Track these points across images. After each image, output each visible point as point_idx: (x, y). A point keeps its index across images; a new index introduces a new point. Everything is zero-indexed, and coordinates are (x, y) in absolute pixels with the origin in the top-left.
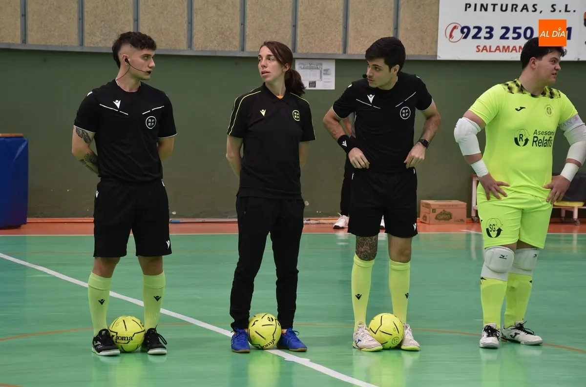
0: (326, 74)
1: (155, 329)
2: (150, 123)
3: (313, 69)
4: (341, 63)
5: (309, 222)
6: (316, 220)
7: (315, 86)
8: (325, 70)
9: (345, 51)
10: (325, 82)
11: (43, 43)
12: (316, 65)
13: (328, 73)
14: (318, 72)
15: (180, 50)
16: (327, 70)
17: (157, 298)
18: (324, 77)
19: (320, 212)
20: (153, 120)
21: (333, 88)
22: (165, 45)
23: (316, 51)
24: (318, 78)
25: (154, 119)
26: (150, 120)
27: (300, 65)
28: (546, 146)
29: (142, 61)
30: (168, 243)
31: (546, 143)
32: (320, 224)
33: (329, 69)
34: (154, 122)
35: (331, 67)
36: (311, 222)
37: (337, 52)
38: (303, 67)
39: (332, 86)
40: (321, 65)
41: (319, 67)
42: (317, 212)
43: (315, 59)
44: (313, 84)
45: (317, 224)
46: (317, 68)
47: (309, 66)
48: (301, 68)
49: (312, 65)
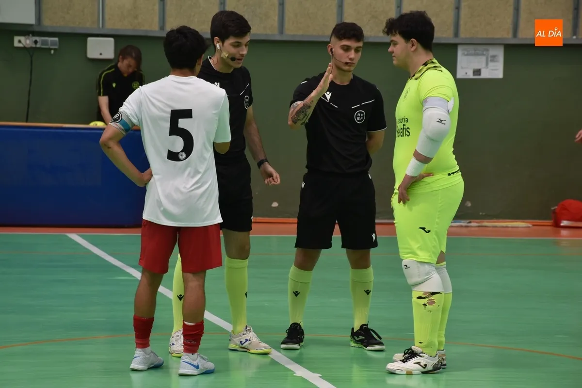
0: (492, 61)
1: (367, 325)
2: (359, 117)
3: (478, 55)
4: (512, 50)
5: (469, 224)
6: (477, 222)
7: (479, 73)
8: (491, 57)
9: (515, 35)
10: (492, 70)
12: (482, 51)
13: (496, 60)
14: (484, 59)
16: (494, 57)
17: (368, 292)
18: (491, 64)
20: (362, 115)
21: (501, 76)
22: (311, 31)
23: (482, 35)
24: (484, 65)
25: (363, 113)
26: (359, 115)
27: (464, 52)
29: (341, 52)
30: (374, 236)
31: (402, 132)
32: (482, 226)
33: (496, 56)
34: (363, 117)
35: (500, 53)
36: (473, 224)
38: (466, 53)
39: (500, 75)
40: (487, 50)
41: (485, 53)
42: (481, 213)
43: (480, 44)
44: (477, 72)
45: (479, 226)
46: (483, 55)
47: (473, 52)
48: (464, 55)
49: (477, 52)
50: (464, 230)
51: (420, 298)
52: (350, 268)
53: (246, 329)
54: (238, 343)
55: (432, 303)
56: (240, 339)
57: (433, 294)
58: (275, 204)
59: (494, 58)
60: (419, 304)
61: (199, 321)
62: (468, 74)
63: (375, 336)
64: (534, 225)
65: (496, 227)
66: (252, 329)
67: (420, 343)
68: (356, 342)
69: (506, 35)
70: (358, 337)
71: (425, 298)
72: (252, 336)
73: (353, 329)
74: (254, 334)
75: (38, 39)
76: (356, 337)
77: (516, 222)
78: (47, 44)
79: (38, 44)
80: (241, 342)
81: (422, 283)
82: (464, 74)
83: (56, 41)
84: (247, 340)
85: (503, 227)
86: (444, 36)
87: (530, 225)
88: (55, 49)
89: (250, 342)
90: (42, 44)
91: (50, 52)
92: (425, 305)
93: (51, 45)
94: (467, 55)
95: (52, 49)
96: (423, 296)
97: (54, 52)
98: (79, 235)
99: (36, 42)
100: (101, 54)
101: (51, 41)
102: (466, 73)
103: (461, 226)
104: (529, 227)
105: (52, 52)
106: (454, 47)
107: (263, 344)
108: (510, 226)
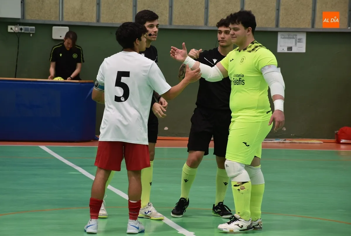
0: (299, 42)
1: (222, 203)
3: (290, 38)
4: (310, 35)
5: (285, 141)
6: (290, 140)
7: (291, 50)
8: (299, 39)
9: (313, 26)
10: (299, 47)
11: (110, 22)
12: (293, 36)
13: (301, 41)
14: (294, 40)
15: (199, 27)
17: (226, 184)
18: (298, 44)
19: (294, 135)
22: (189, 23)
23: (292, 26)
24: (294, 44)
27: (282, 36)
28: (238, 84)
31: (238, 82)
32: (293, 143)
33: (302, 39)
35: (304, 37)
36: (287, 141)
37: (307, 27)
38: (283, 37)
39: (304, 50)
40: (296, 35)
41: (294, 37)
42: (292, 135)
43: (292, 32)
44: (290, 48)
45: (290, 143)
46: (293, 38)
47: (287, 36)
48: (282, 38)
49: (290, 36)
50: (281, 145)
51: (235, 186)
52: (218, 167)
53: (149, 204)
54: (144, 213)
55: (243, 188)
56: (145, 211)
57: (243, 183)
58: (166, 128)
59: (300, 40)
60: (235, 190)
61: (138, 200)
62: (284, 50)
63: (227, 210)
64: (324, 142)
65: (301, 143)
66: (152, 205)
67: (239, 213)
68: (216, 213)
69: (307, 26)
70: (217, 210)
71: (238, 186)
72: (152, 209)
73: (214, 205)
74: (153, 208)
75: (22, 27)
76: (215, 210)
77: (314, 140)
78: (28, 31)
79: (23, 30)
80: (145, 212)
81: (237, 176)
82: (282, 49)
83: (34, 28)
84: (149, 212)
85: (306, 143)
86: (270, 26)
87: (322, 142)
88: (33, 34)
89: (151, 212)
90: (25, 31)
91: (30, 35)
92: (239, 190)
93: (31, 31)
94: (284, 38)
95: (31, 33)
96: (238, 185)
97: (32, 36)
98: (46, 147)
99: (21, 29)
100: (61, 37)
101: (30, 28)
102: (283, 49)
103: (280, 143)
104: (321, 143)
105: (31, 35)
106: (275, 33)
107: (159, 214)
108: (310, 142)
